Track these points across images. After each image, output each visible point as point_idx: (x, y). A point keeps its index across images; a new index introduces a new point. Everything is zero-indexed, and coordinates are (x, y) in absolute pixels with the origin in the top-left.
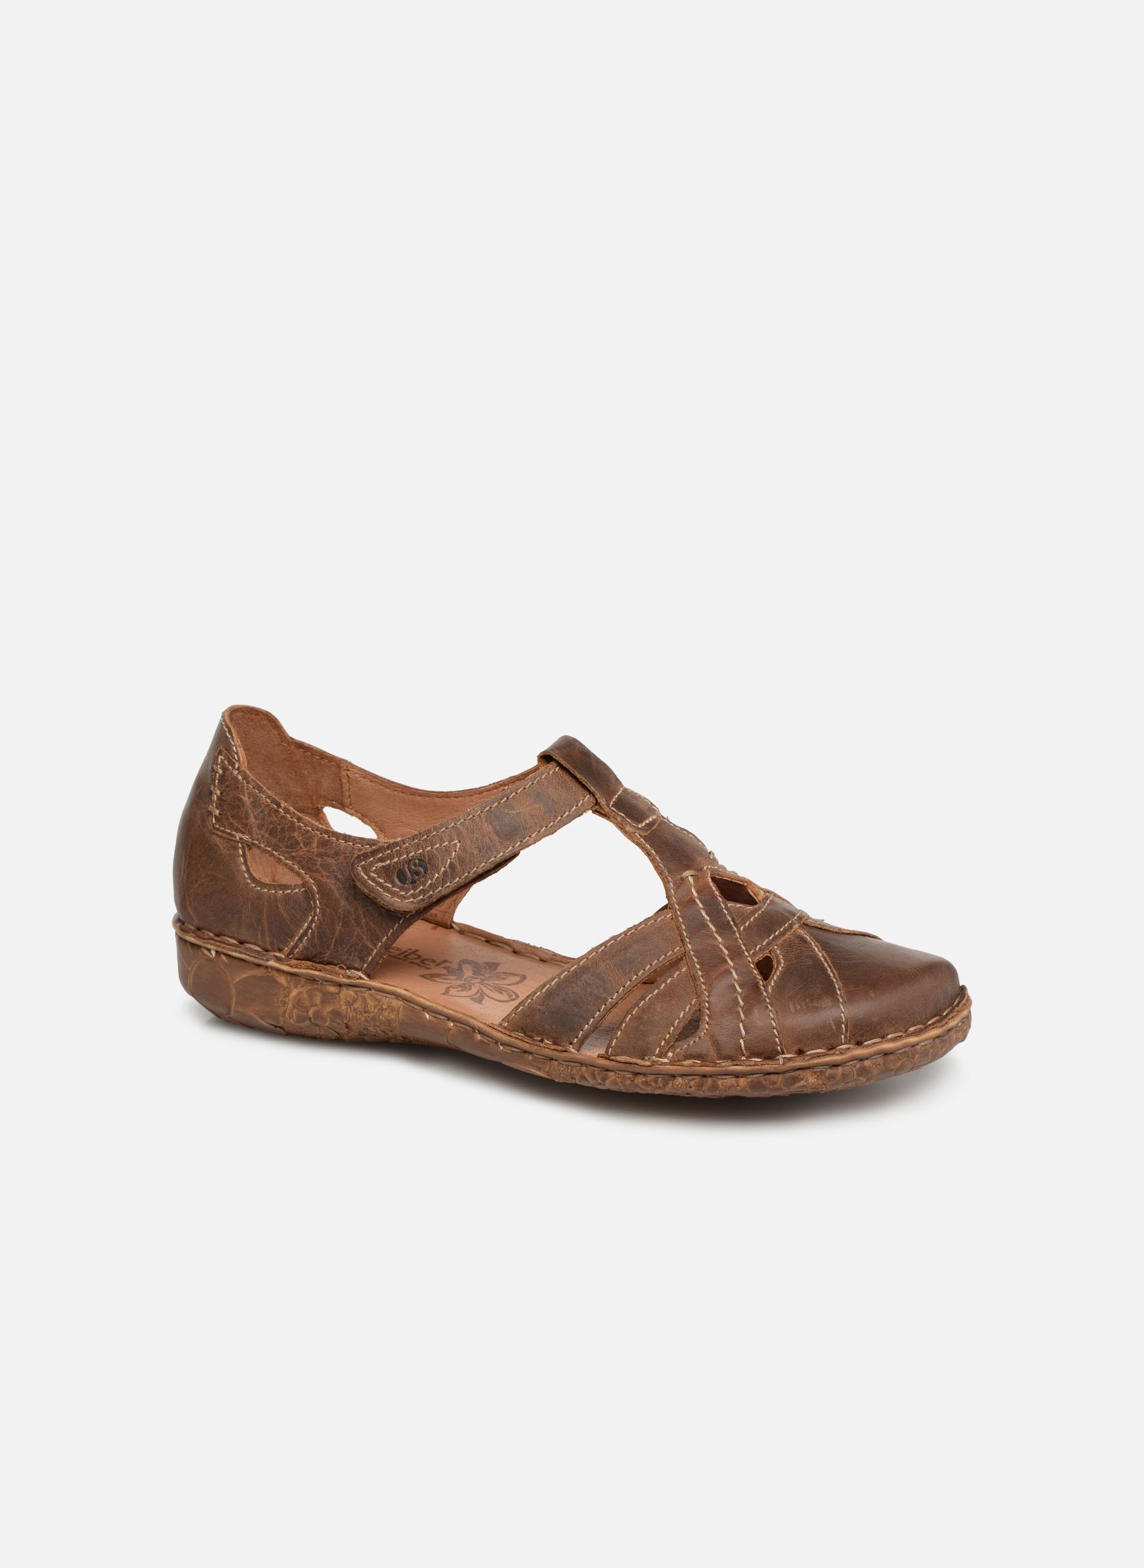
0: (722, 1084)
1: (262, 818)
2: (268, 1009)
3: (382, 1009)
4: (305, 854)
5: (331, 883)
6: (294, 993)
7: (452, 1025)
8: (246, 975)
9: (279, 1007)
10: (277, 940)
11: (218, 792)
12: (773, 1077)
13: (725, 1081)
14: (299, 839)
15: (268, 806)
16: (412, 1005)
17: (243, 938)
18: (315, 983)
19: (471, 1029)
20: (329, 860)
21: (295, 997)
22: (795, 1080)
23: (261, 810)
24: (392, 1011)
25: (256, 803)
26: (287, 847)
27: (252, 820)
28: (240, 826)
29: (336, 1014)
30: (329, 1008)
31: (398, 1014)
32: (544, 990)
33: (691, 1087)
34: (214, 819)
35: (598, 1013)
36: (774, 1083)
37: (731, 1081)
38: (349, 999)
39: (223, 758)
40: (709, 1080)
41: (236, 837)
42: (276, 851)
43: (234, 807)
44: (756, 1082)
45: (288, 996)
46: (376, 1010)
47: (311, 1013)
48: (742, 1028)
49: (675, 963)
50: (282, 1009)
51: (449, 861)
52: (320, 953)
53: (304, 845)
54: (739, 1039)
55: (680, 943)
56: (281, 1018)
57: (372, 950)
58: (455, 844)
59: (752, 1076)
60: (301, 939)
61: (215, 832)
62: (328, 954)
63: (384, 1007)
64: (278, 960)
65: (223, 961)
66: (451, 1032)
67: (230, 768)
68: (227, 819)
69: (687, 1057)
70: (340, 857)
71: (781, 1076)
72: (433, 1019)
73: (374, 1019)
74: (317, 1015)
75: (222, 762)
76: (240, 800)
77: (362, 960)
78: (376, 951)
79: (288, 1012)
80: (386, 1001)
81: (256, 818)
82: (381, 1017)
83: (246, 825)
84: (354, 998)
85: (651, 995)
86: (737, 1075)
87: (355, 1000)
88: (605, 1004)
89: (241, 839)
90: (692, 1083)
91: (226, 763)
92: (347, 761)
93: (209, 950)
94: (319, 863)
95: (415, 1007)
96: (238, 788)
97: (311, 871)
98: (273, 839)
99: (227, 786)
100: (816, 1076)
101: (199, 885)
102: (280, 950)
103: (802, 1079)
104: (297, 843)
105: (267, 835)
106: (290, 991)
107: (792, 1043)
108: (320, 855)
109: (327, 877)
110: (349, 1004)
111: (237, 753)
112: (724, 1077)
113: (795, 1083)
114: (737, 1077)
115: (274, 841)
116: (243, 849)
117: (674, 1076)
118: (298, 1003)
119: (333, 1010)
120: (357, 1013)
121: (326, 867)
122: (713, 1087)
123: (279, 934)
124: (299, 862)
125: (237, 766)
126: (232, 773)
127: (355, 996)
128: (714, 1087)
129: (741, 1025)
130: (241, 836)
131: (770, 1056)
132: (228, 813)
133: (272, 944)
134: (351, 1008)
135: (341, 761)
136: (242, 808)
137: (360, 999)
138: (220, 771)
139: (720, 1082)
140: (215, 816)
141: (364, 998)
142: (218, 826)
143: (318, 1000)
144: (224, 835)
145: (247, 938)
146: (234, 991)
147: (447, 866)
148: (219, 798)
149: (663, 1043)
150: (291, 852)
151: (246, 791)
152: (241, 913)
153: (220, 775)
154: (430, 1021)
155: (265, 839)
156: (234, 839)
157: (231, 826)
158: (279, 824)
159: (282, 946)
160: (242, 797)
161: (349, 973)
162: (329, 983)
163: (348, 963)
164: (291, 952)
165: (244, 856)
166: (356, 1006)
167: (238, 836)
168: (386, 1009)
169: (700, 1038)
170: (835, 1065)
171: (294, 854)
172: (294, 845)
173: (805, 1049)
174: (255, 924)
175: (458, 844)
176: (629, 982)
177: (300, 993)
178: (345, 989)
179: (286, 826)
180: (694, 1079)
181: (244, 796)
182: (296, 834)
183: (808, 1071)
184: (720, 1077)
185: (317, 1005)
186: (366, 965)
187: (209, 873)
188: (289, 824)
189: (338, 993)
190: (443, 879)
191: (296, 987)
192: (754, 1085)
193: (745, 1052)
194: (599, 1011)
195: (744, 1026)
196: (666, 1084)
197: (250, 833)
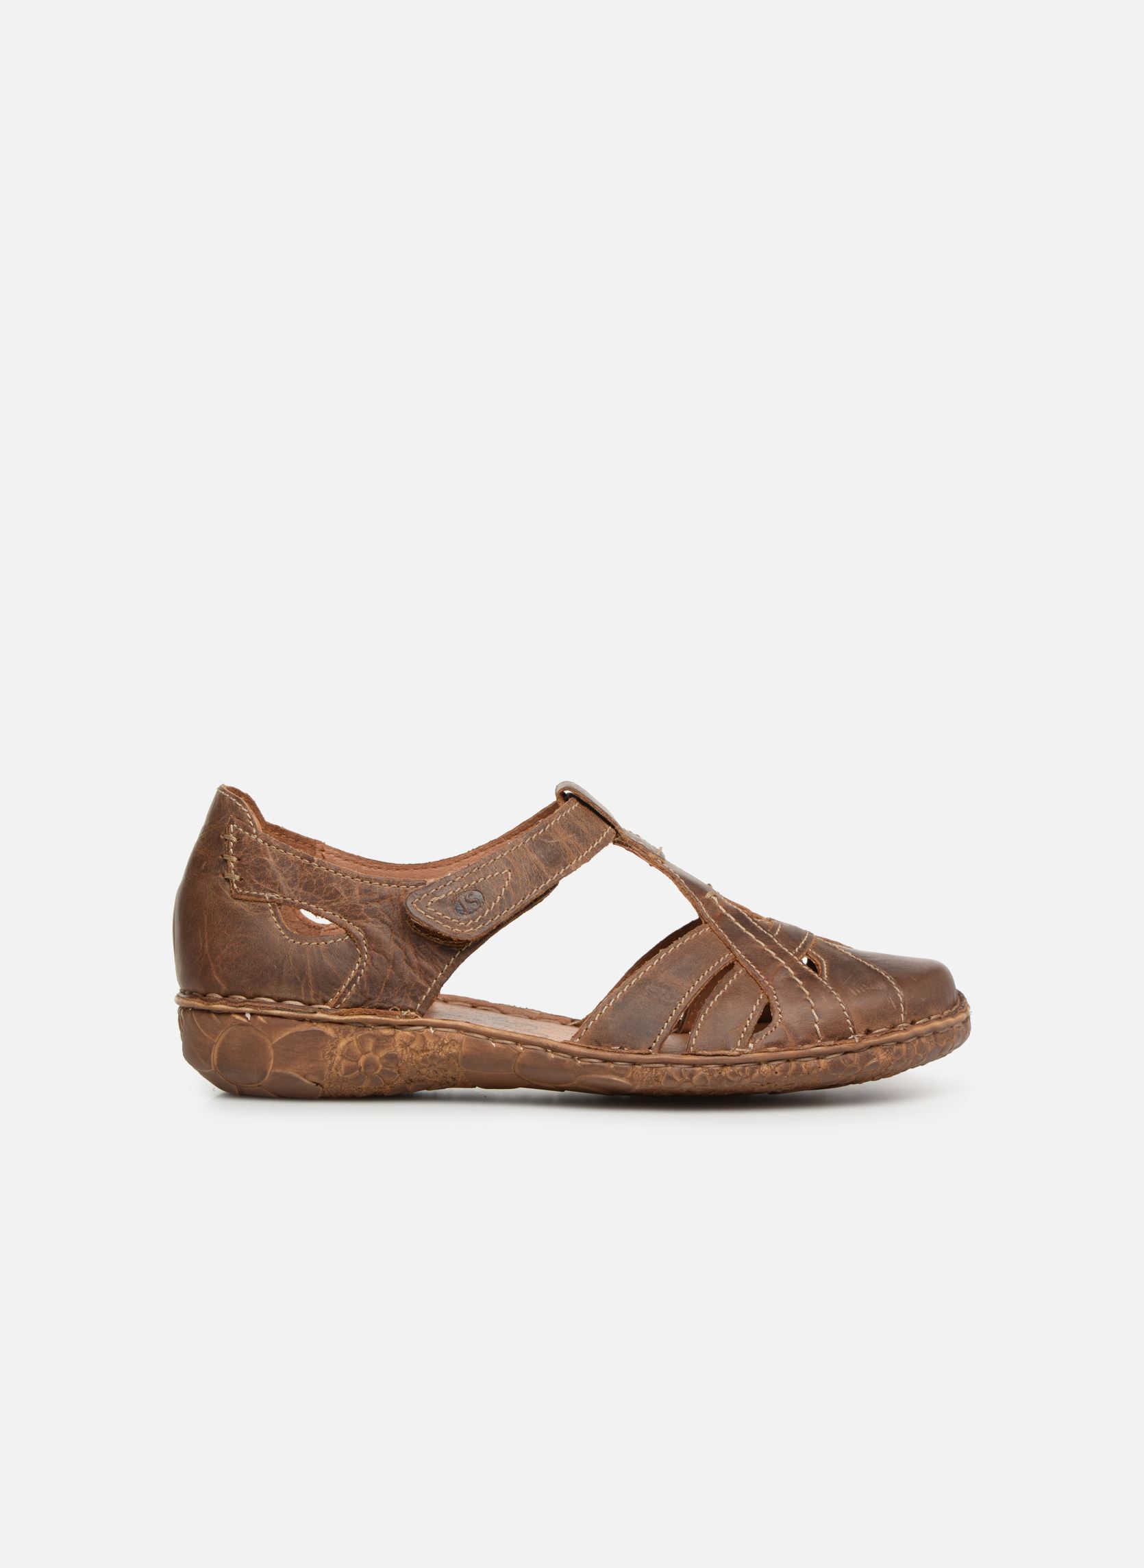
0: (805, 1067)
1: (292, 875)
2: (311, 1065)
3: (443, 1044)
4: (347, 902)
5: (377, 928)
6: (343, 1043)
7: (522, 1049)
8: (288, 1033)
9: (326, 1061)
10: (322, 991)
11: (235, 859)
12: (850, 1056)
13: (808, 1063)
14: (340, 889)
15: (298, 862)
16: (476, 1035)
17: (282, 995)
18: (366, 1029)
19: (542, 1049)
20: (375, 905)
21: (344, 1047)
22: (869, 1057)
23: (290, 867)
24: (454, 1045)
25: (283, 862)
26: (326, 898)
27: (281, 879)
28: (268, 887)
29: (392, 1058)
30: (382, 1053)
31: (461, 1047)
32: (611, 1004)
33: (776, 1073)
34: (235, 885)
35: (670, 1017)
36: (851, 1062)
37: (812, 1063)
38: (405, 1040)
39: (236, 826)
40: (793, 1065)
41: (265, 897)
42: (313, 904)
43: (258, 869)
44: (836, 1062)
45: (335, 1048)
46: (436, 1047)
47: (361, 1062)
48: (815, 1014)
49: (730, 967)
50: (329, 1062)
51: (503, 889)
52: (370, 999)
53: (346, 894)
54: (813, 1025)
55: (728, 950)
56: (326, 1073)
57: (426, 989)
58: (506, 873)
59: (830, 1057)
60: (349, 988)
61: (239, 897)
62: (378, 999)
63: (446, 1042)
64: (325, 1011)
65: (261, 1023)
66: (521, 1056)
67: (247, 833)
68: (252, 882)
69: (768, 1045)
70: (386, 900)
71: (857, 1054)
72: (499, 1046)
73: (433, 1057)
74: (368, 1064)
75: (235, 829)
76: (264, 861)
77: (416, 1000)
78: (429, 989)
79: (335, 1064)
80: (447, 1035)
81: (285, 876)
82: (440, 1054)
83: (275, 884)
84: (412, 1038)
85: (718, 996)
86: (818, 1056)
87: (412, 1040)
88: (676, 1009)
89: (271, 898)
90: (777, 1069)
91: (241, 830)
92: (321, 842)
93: (243, 1014)
94: (363, 909)
95: (479, 1036)
96: (259, 851)
97: (356, 918)
98: (309, 893)
99: (246, 851)
100: (886, 1053)
101: (228, 950)
102: (325, 1002)
103: (875, 1057)
104: (338, 893)
105: (301, 890)
106: (338, 1042)
107: (862, 1023)
108: (365, 902)
109: (373, 922)
110: (405, 1045)
111: (252, 820)
112: (805, 1059)
113: (869, 1061)
114: (818, 1058)
115: (310, 894)
116: (274, 907)
117: (759, 1064)
118: (348, 1054)
119: (387, 1054)
120: (413, 1054)
121: (372, 913)
122: (797, 1070)
123: (325, 985)
124: (341, 911)
125: (254, 831)
126: (249, 839)
127: (413, 1036)
128: (799, 1070)
129: (813, 1011)
130: (271, 895)
131: (844, 1037)
132: (252, 876)
133: (316, 996)
134: (406, 1049)
135: (315, 841)
136: (267, 869)
137: (418, 1039)
138: (235, 839)
139: (803, 1065)
140: (236, 882)
141: (423, 1037)
142: (241, 891)
143: (370, 1047)
144: (249, 898)
145: (288, 995)
146: (272, 1053)
147: (503, 894)
148: (237, 865)
149: (742, 1036)
150: (330, 903)
151: (269, 853)
152: (282, 969)
153: (234, 843)
154: (497, 1049)
155: (299, 895)
156: (262, 899)
157: (257, 888)
158: (314, 877)
159: (327, 997)
160: (266, 858)
161: (405, 1013)
162: (382, 1027)
163: (401, 1006)
164: (339, 1002)
165: (276, 914)
166: (412, 1046)
167: (267, 896)
168: (448, 1044)
169: (775, 1027)
170: (899, 1042)
171: (334, 904)
172: (334, 895)
173: (872, 1029)
174: (299, 978)
175: (509, 873)
176: (692, 988)
177: (350, 1042)
178: (400, 1031)
179: (323, 878)
180: (779, 1064)
181: (267, 856)
182: (334, 884)
183: (878, 1048)
184: (802, 1060)
185: (369, 1052)
186: (419, 1005)
187: (239, 937)
188: (326, 876)
189: (393, 1036)
190: (500, 908)
191: (344, 1037)
192: (835, 1066)
193: (820, 1035)
194: (671, 1015)
195: (816, 1011)
196: (753, 1072)
197: (280, 891)
